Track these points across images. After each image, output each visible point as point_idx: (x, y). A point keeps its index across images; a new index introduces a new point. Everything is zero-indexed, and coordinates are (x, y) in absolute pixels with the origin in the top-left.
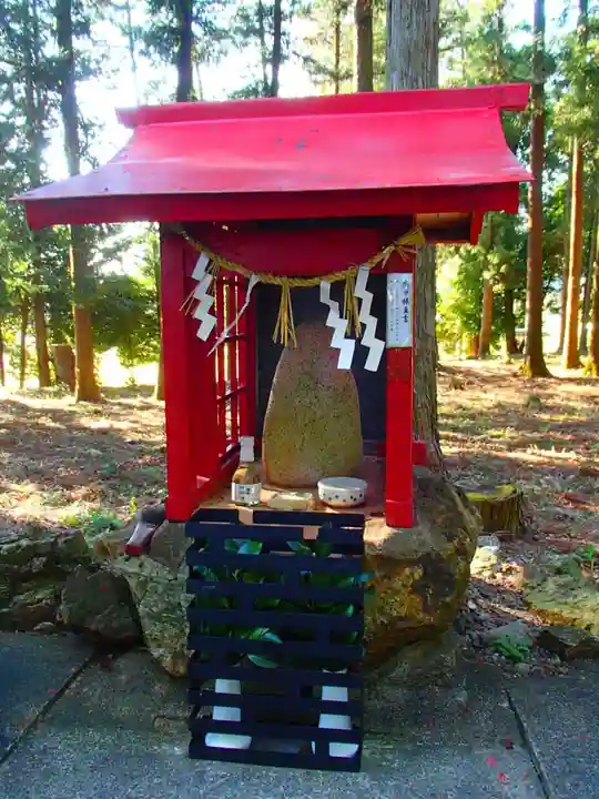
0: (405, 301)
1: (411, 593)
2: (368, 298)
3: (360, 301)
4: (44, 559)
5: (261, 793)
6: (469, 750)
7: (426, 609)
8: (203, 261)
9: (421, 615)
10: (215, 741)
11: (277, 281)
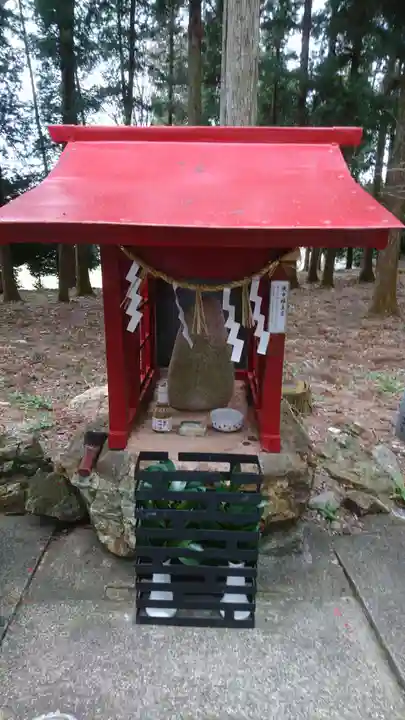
0: (283, 301)
1: (281, 498)
2: (258, 301)
3: (253, 304)
4: (12, 462)
5: (191, 651)
6: (320, 602)
7: (290, 508)
8: (135, 268)
9: (287, 512)
10: (153, 613)
11: (192, 287)
